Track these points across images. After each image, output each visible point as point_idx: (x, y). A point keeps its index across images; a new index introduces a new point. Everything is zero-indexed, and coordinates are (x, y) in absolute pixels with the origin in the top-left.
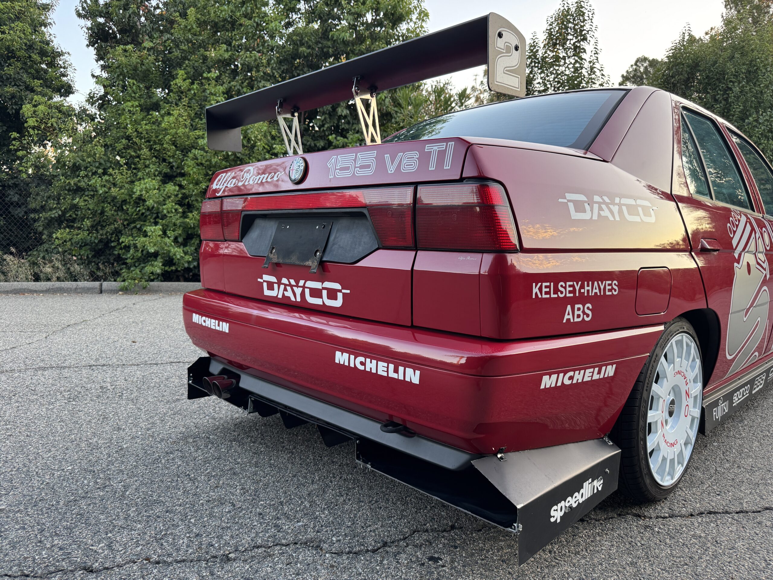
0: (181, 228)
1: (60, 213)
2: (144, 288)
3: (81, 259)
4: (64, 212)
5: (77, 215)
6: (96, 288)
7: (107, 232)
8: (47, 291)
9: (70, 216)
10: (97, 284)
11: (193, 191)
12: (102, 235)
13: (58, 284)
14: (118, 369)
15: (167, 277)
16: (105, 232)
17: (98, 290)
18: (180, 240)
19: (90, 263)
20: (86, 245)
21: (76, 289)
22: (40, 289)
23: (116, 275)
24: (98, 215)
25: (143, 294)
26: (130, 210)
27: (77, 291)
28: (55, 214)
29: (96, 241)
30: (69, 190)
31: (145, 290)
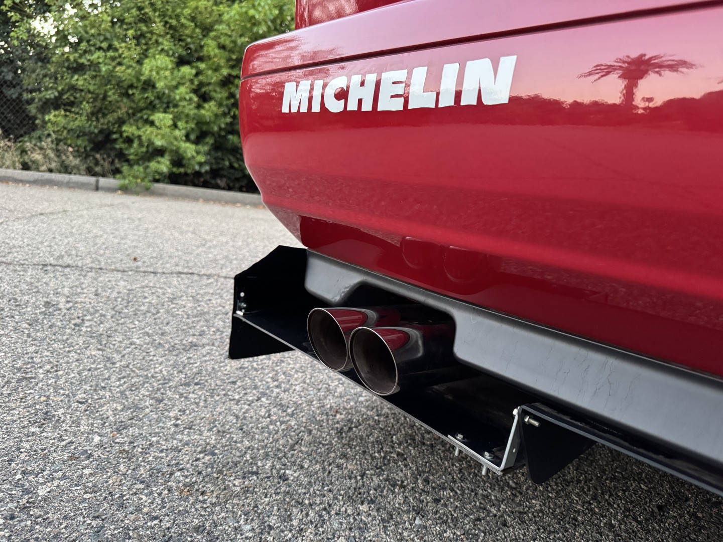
0: (195, 122)
1: (56, 94)
2: (147, 189)
3: (78, 151)
4: (61, 93)
5: (75, 98)
6: (91, 184)
7: (109, 122)
8: (35, 182)
9: (67, 98)
10: (92, 180)
11: (212, 78)
12: (102, 124)
13: (48, 175)
14: (90, 274)
15: (174, 179)
16: (106, 121)
17: (93, 187)
18: (192, 137)
19: (87, 156)
20: (84, 134)
21: (68, 183)
22: (27, 178)
23: (116, 172)
24: (99, 101)
25: (145, 195)
26: (136, 95)
27: (69, 185)
28: (51, 95)
29: (96, 131)
30: (68, 68)
31: (148, 192)
